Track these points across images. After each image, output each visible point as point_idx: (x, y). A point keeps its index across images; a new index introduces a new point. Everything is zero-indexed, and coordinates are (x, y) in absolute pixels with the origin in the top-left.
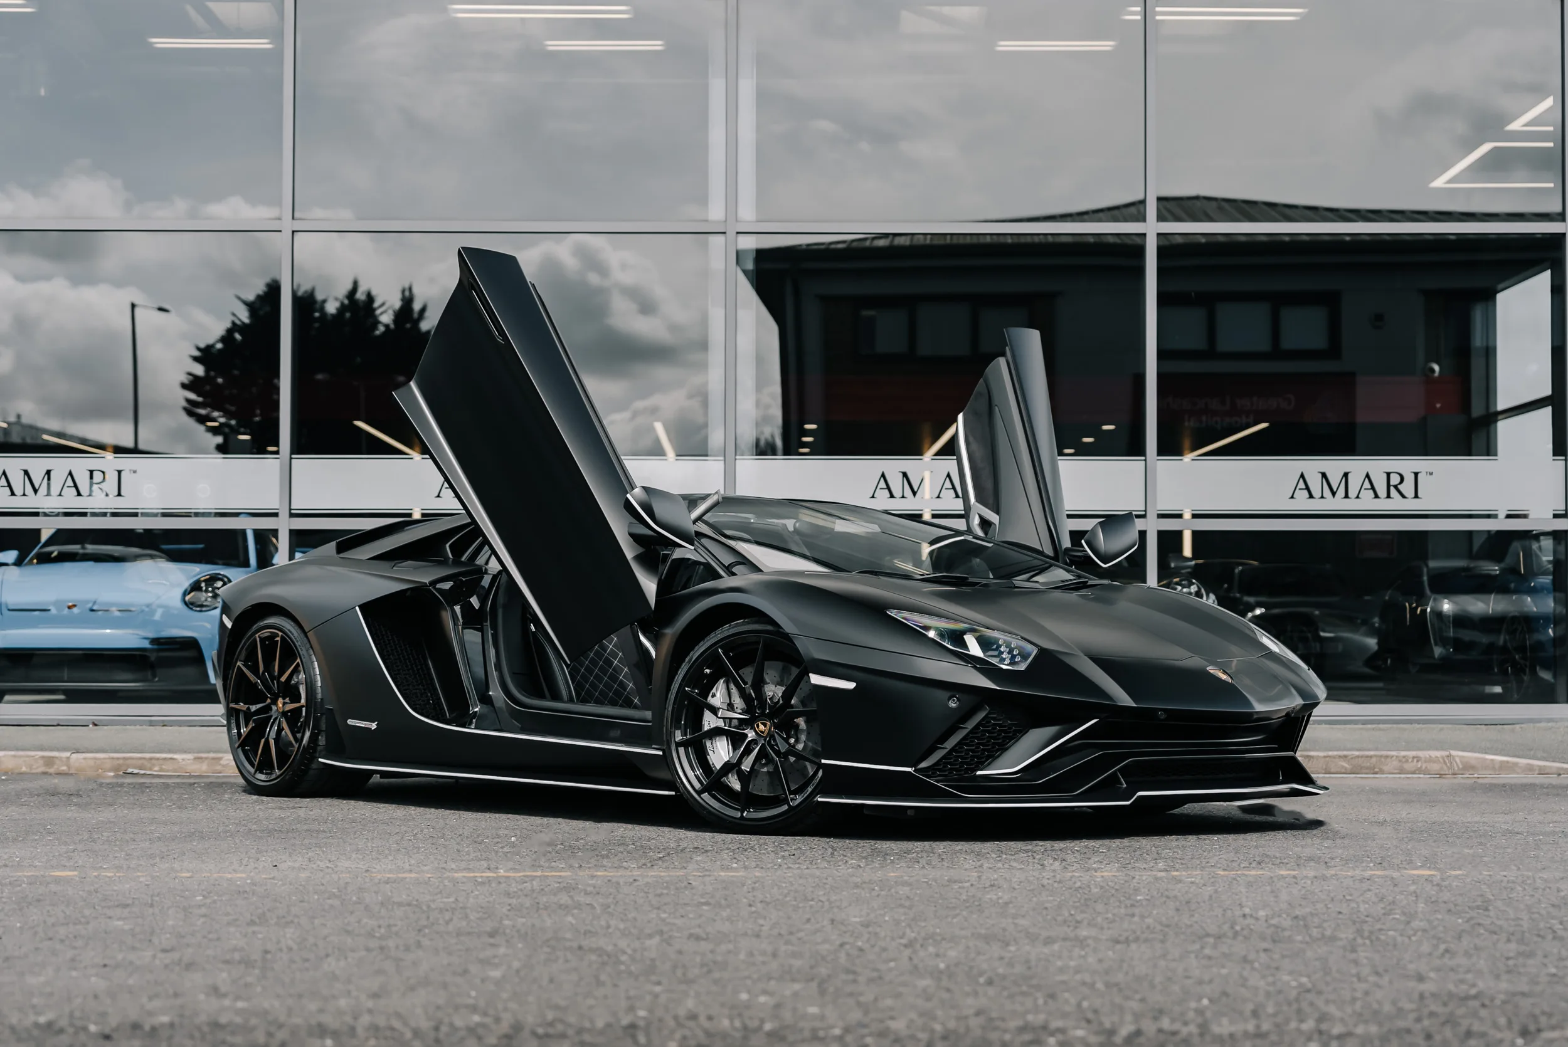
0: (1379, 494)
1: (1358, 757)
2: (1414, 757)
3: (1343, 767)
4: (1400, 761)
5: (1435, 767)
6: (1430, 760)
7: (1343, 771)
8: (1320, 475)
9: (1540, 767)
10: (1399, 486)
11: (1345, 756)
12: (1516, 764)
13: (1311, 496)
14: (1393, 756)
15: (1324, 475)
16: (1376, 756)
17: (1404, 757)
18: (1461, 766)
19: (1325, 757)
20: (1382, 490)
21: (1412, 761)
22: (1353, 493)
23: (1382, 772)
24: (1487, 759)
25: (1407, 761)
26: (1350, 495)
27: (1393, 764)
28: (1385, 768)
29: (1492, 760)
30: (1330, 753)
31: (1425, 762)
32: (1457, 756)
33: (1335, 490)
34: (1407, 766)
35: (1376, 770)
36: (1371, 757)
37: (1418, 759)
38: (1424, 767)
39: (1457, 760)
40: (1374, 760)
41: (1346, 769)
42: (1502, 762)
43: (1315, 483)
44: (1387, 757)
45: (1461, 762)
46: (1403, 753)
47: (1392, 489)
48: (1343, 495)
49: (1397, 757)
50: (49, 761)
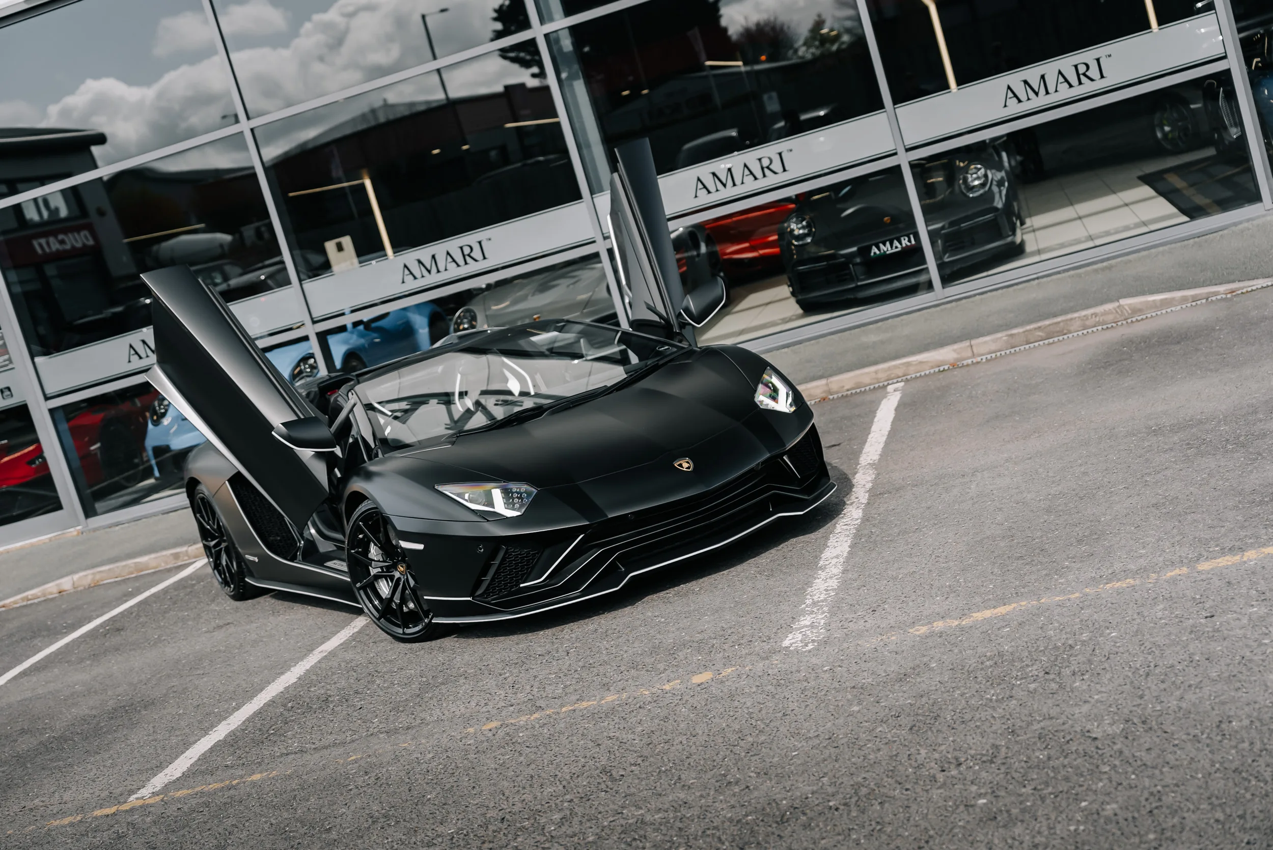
0: (1073, 84)
1: (1050, 325)
2: (1092, 315)
3: (1039, 336)
4: (1082, 320)
5: (1110, 317)
6: (1105, 313)
7: (1040, 339)
8: (1023, 83)
9: (1193, 296)
10: (1087, 73)
11: (1040, 327)
12: (1173, 299)
13: (1020, 101)
14: (1075, 318)
15: (1026, 82)
16: (1063, 321)
17: (1084, 316)
18: (1130, 312)
19: (1024, 332)
20: (1073, 80)
21: (1092, 318)
22: (1051, 89)
23: (1070, 332)
24: (1149, 301)
25: (1087, 319)
26: (1050, 91)
27: (1078, 323)
28: (1072, 328)
29: (1154, 301)
30: (1028, 327)
31: (1102, 315)
32: (1126, 305)
33: (1037, 90)
34: (1088, 323)
35: (1065, 331)
36: (1059, 323)
37: (1096, 315)
38: (1101, 320)
39: (1127, 307)
40: (1062, 324)
41: (1041, 336)
42: (1162, 300)
43: (1020, 90)
44: (1071, 319)
45: (1130, 309)
46: (1084, 313)
47: (1082, 77)
48: (1045, 93)
49: (1079, 317)
50: (176, 556)
